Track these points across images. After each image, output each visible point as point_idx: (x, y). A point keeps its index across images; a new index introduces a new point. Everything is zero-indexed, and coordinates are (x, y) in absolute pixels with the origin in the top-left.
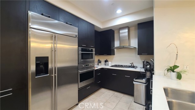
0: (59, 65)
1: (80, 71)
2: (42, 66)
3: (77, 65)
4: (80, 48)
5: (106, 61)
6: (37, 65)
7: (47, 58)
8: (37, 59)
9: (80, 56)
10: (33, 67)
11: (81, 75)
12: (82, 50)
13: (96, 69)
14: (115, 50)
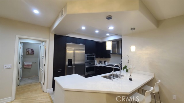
0: (76, 63)
1: (86, 66)
2: (70, 63)
3: (84, 63)
4: (86, 55)
5: (105, 62)
6: (68, 62)
7: (72, 59)
8: (69, 60)
9: (86, 59)
10: (67, 63)
11: (86, 68)
12: (88, 56)
13: (96, 66)
14: (111, 55)
